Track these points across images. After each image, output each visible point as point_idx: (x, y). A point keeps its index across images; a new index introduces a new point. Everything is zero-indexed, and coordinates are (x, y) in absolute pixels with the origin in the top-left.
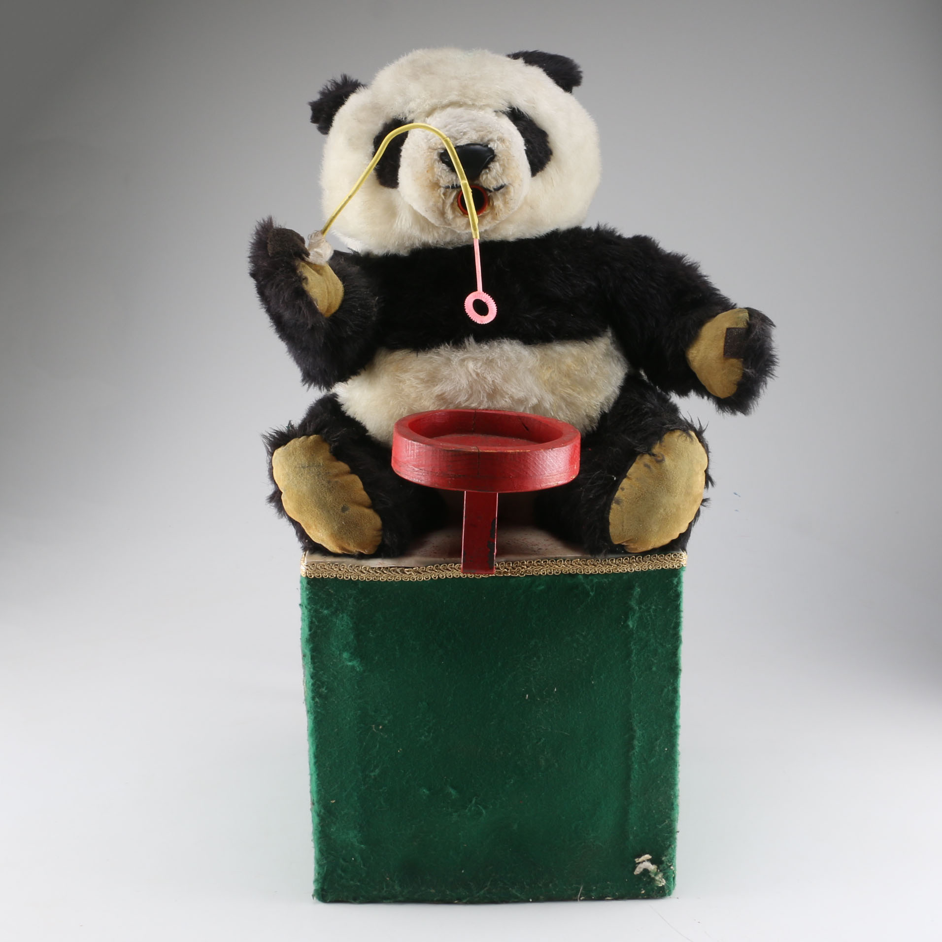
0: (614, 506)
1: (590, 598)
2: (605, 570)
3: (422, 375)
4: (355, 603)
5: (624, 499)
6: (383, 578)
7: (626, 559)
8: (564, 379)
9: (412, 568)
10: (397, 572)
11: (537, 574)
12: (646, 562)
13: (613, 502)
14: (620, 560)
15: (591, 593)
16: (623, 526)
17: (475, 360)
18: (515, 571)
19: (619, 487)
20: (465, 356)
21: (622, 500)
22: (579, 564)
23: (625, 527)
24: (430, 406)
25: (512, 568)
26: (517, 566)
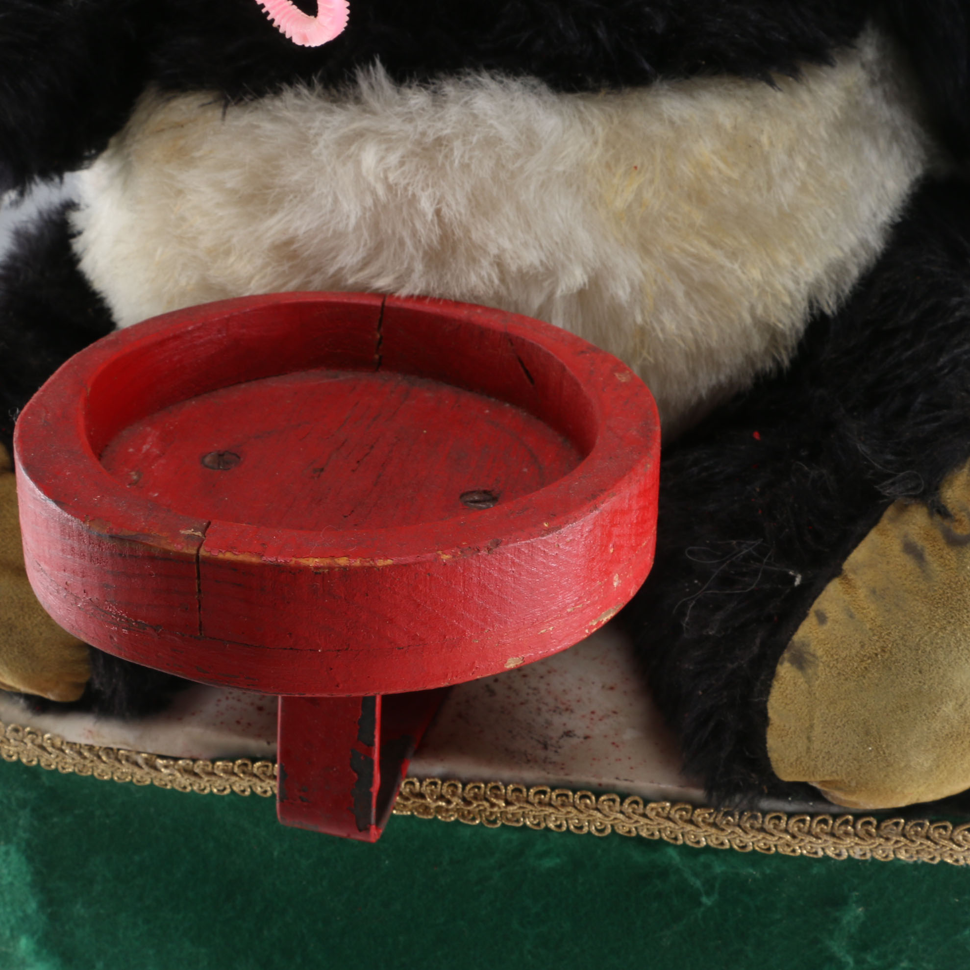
0: (785, 670)
1: (702, 909)
2: (754, 842)
3: (232, 179)
4: (36, 823)
5: (820, 653)
6: (103, 771)
7: (825, 822)
8: (685, 207)
9: (176, 759)
10: (136, 764)
11: (538, 824)
12: (887, 839)
13: (786, 655)
14: (803, 821)
15: (704, 899)
16: (809, 739)
17: (387, 140)
18: (470, 808)
19: (811, 605)
20: (356, 125)
21: (814, 656)
22: (668, 818)
23: (816, 745)
24: (251, 278)
25: (464, 799)
26: (476, 797)
